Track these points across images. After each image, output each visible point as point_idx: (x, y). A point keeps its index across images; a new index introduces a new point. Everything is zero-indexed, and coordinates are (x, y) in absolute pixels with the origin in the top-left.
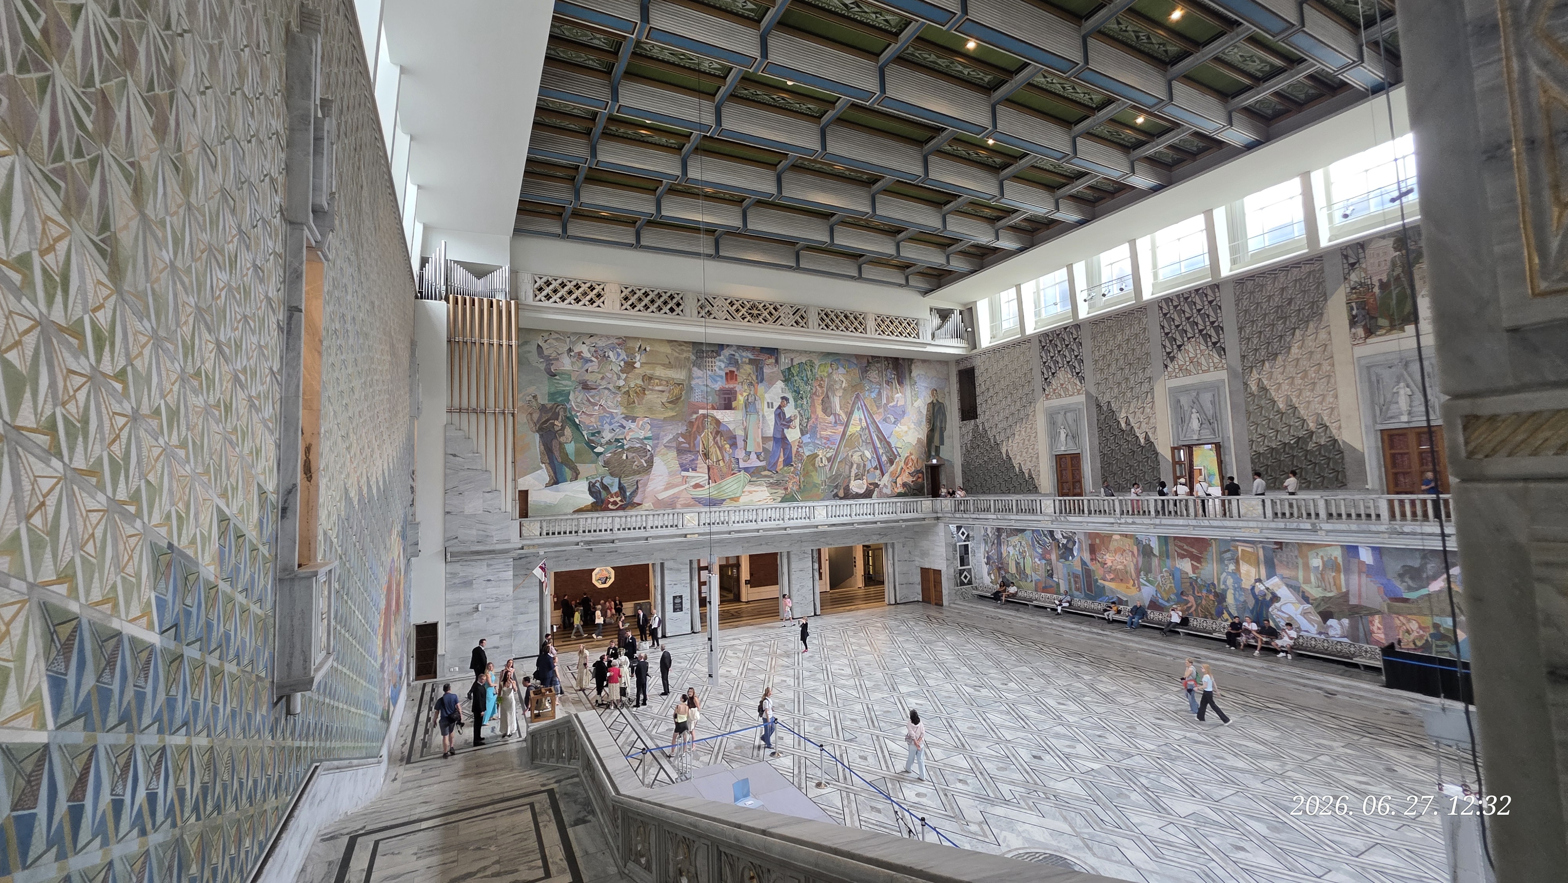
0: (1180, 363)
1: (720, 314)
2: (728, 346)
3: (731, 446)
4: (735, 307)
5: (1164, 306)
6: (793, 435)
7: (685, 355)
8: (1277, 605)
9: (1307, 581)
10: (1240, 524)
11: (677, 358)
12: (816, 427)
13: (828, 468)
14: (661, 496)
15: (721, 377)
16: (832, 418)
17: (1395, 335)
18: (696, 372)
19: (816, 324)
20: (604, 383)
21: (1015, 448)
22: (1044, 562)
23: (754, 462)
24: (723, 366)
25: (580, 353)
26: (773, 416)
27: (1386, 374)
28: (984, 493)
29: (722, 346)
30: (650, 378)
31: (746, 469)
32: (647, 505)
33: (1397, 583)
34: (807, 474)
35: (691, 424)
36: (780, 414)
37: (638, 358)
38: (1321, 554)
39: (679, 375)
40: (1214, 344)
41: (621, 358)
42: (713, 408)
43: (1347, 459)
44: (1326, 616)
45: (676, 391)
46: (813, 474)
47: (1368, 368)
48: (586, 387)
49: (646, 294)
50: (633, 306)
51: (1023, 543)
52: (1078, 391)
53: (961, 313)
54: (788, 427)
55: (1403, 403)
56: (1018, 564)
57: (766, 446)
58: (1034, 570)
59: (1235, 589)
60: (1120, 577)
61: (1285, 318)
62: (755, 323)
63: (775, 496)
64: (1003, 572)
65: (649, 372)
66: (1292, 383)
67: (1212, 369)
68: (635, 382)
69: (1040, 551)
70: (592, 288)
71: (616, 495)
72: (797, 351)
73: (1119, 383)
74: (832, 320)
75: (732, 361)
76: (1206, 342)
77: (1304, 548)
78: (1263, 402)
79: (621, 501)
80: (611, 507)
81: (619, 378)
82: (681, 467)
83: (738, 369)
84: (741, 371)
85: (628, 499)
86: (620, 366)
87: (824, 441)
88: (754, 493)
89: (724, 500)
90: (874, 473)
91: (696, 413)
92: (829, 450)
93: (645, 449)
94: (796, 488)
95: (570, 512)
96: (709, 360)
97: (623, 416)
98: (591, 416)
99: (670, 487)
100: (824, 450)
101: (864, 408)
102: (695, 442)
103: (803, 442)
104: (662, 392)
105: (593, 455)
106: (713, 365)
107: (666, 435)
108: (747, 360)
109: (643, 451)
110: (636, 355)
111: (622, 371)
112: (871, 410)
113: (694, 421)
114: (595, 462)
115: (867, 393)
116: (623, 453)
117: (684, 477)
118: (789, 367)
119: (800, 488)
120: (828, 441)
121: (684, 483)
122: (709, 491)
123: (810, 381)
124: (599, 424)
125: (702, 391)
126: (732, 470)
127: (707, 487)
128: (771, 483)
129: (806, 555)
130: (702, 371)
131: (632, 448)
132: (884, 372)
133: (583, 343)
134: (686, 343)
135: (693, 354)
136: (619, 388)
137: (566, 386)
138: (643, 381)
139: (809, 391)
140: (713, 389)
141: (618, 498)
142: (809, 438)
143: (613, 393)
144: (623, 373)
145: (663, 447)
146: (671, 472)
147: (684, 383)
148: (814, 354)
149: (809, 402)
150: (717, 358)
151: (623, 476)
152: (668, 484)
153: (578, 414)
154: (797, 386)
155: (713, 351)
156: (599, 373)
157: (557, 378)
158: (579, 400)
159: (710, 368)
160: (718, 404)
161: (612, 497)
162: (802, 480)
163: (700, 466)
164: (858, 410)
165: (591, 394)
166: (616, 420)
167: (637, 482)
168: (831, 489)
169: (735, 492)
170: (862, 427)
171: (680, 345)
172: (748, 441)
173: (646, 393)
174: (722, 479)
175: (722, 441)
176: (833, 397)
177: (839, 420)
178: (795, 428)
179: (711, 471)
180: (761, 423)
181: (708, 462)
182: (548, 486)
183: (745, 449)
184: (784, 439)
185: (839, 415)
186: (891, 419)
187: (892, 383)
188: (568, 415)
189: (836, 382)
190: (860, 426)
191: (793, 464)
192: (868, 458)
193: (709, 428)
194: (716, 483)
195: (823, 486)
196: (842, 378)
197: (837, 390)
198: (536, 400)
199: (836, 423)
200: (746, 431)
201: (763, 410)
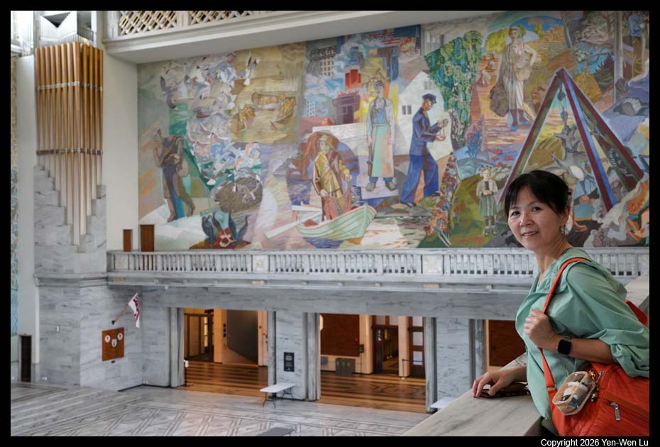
2: (350, 37)
3: (351, 171)
6: (440, 150)
7: (298, 60)
11: (288, 65)
12: (478, 135)
13: (497, 198)
14: (270, 235)
15: (340, 80)
16: (508, 119)
18: (311, 79)
23: (382, 191)
24: (342, 65)
25: (195, 80)
26: (409, 126)
29: (341, 39)
30: (260, 96)
31: (371, 202)
32: (256, 244)
34: (461, 208)
35: (303, 146)
36: (421, 122)
37: (247, 74)
39: (289, 87)
41: (232, 77)
42: (330, 123)
45: (287, 108)
46: (473, 207)
54: (433, 139)
57: (400, 169)
63: (411, 238)
65: (258, 89)
68: (245, 101)
71: (227, 231)
75: (356, 57)
79: (231, 238)
80: (222, 244)
81: (229, 100)
82: (292, 199)
83: (362, 66)
84: (367, 67)
85: (237, 237)
86: (230, 86)
87: (492, 155)
88: (380, 233)
89: (341, 242)
90: (590, 202)
91: (309, 131)
92: (500, 168)
93: (254, 179)
94: (442, 227)
95: (188, 247)
96: (327, 60)
97: (233, 143)
98: (203, 146)
99: (279, 223)
100: (493, 169)
101: (573, 93)
102: (308, 168)
103: (455, 159)
104: (272, 110)
105: (206, 188)
106: (331, 66)
107: (275, 162)
108: (375, 52)
109: (251, 182)
110: (247, 70)
111: (233, 92)
112: (588, 95)
113: (306, 141)
114: (207, 196)
115: (580, 67)
116: (232, 185)
117: (294, 211)
118: (438, 48)
119: (449, 227)
120: (501, 154)
121: (295, 218)
122: (323, 229)
123: (471, 63)
124: (211, 154)
125: (317, 103)
126: (352, 203)
127: (321, 224)
128: (405, 220)
129: (459, 327)
130: (317, 76)
131: (241, 179)
132: (621, 23)
133: (198, 68)
134: (299, 44)
135: (307, 57)
136: (229, 112)
137: (183, 117)
138: (253, 100)
139: (470, 80)
140: (330, 98)
141: (227, 234)
142: (467, 152)
143: (225, 118)
144: (233, 94)
145: (272, 176)
146: (281, 205)
147: (296, 96)
148: (480, 20)
149: (469, 97)
150: (337, 56)
151: (233, 210)
152: (277, 220)
153: (194, 145)
154: (450, 75)
155: (330, 48)
156: (211, 98)
157: (176, 109)
158: (194, 130)
159: (327, 72)
160: (335, 118)
161: (223, 234)
162: (453, 215)
163: (314, 198)
164: (560, 98)
165: (205, 122)
166: (226, 148)
167: (246, 218)
168: (503, 231)
169: (356, 231)
171: (292, 49)
172: (374, 164)
173: (256, 113)
174: (339, 214)
175: (340, 165)
176: (512, 82)
177: (523, 119)
178: (444, 138)
179: (326, 204)
180: (393, 136)
181: (323, 193)
182: (170, 220)
183: (370, 174)
184: (426, 156)
185: (521, 112)
186: (634, 106)
187: (639, 39)
188: (185, 147)
189: (518, 57)
190: (563, 127)
191: (439, 192)
192: (577, 179)
193: (324, 148)
194: (331, 218)
195: (490, 222)
196: (531, 50)
197: (519, 69)
198: (160, 134)
199: (515, 124)
200: (371, 149)
201: (396, 118)
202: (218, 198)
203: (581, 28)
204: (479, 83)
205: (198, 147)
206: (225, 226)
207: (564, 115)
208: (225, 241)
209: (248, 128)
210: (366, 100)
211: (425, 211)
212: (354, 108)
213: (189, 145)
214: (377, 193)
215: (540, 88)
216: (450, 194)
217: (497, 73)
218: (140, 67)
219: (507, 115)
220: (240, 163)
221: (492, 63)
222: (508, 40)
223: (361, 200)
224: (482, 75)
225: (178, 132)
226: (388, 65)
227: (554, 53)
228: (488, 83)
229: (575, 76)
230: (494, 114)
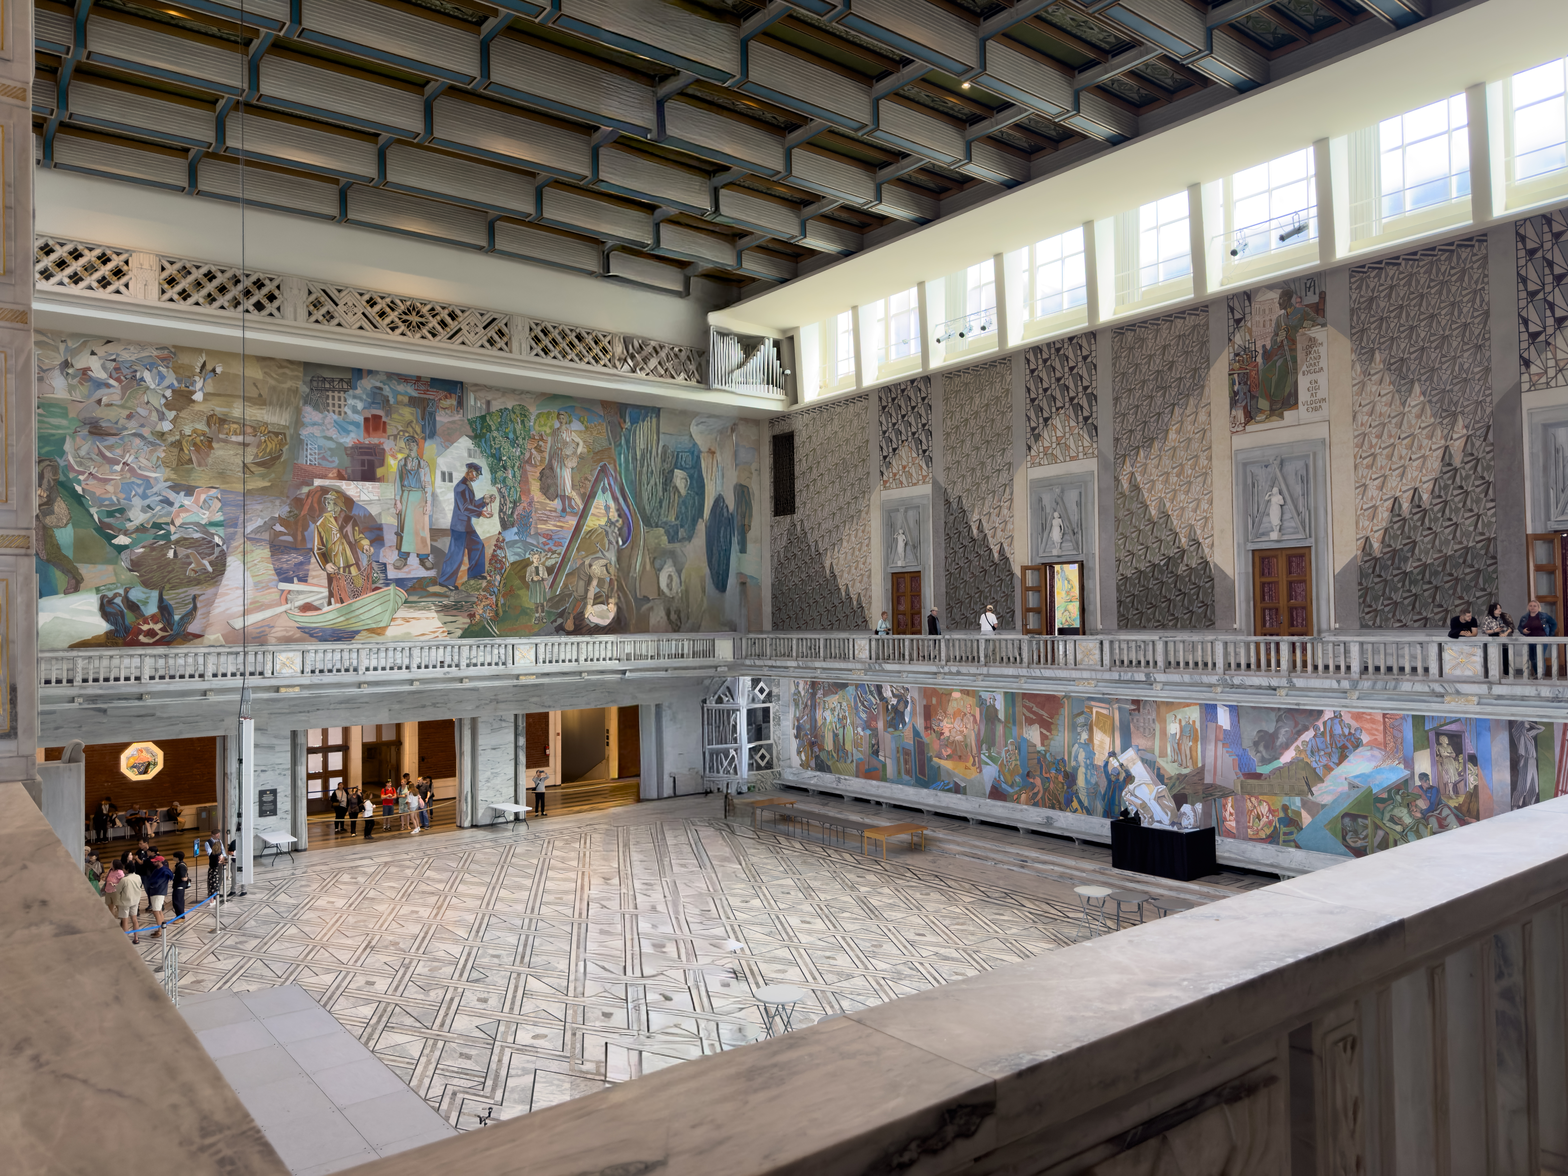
0: (1046, 444)
1: (350, 318)
2: (370, 372)
3: (372, 543)
4: (377, 308)
5: (1032, 359)
7: (289, 384)
8: (1131, 787)
9: (1163, 754)
10: (1075, 674)
11: (273, 389)
12: (528, 516)
13: (547, 584)
14: (240, 623)
15: (356, 424)
16: (557, 504)
17: (1275, 423)
18: (310, 414)
19: (525, 347)
20: (132, 426)
21: (842, 562)
22: (868, 732)
23: (415, 570)
24: (359, 405)
25: (85, 371)
26: (451, 496)
27: (1262, 475)
28: (799, 629)
29: (358, 373)
30: (222, 421)
31: (400, 582)
32: (213, 636)
33: (1252, 754)
34: (510, 593)
35: (298, 502)
36: (464, 492)
37: (199, 384)
38: (1179, 717)
39: (275, 417)
40: (1086, 419)
41: (166, 383)
42: (341, 477)
43: (1217, 590)
44: (1180, 800)
45: (271, 446)
46: (522, 592)
47: (1245, 465)
48: (96, 430)
49: (210, 276)
50: (184, 295)
51: (844, 704)
52: (924, 477)
53: (777, 344)
54: (479, 515)
55: (1274, 517)
56: (836, 736)
58: (856, 745)
59: (1087, 768)
60: (959, 753)
61: (1165, 389)
62: (414, 338)
63: (451, 627)
64: (816, 749)
65: (219, 410)
66: (1167, 481)
67: (1081, 455)
69: (864, 716)
70: (104, 259)
71: (154, 619)
72: (498, 389)
73: (973, 469)
74: (554, 342)
75: (377, 397)
76: (1077, 417)
77: (1163, 709)
78: (1135, 506)
79: (163, 629)
80: (144, 639)
81: (162, 417)
82: (279, 574)
83: (388, 413)
84: (395, 416)
85: (175, 627)
86: (164, 396)
87: (542, 540)
88: (413, 621)
89: (357, 632)
91: (309, 484)
93: (210, 542)
94: (489, 615)
95: (66, 645)
96: (336, 394)
97: (169, 484)
98: (106, 481)
99: (253, 608)
102: (306, 533)
103: (504, 540)
104: (245, 445)
105: (109, 549)
106: (342, 403)
107: (250, 520)
108: (405, 399)
109: (205, 546)
110: (197, 378)
111: (169, 406)
113: (303, 497)
114: (113, 562)
116: (167, 547)
117: (283, 591)
118: (483, 414)
119: (497, 614)
120: (551, 539)
121: (283, 601)
122: (330, 616)
123: (520, 439)
124: (122, 496)
125: (320, 448)
126: (374, 582)
128: (445, 606)
129: (504, 724)
130: (321, 412)
131: (186, 539)
133: (93, 353)
134: (291, 362)
135: (304, 383)
136: (162, 435)
137: (58, 427)
139: (519, 457)
140: (341, 444)
141: (156, 623)
142: (516, 533)
143: (151, 443)
144: (170, 410)
145: (244, 540)
146: (260, 582)
147: (287, 433)
148: (528, 396)
149: (518, 474)
150: (351, 392)
151: (168, 586)
152: (253, 603)
153: (81, 478)
154: (497, 446)
155: (342, 380)
156: (122, 407)
158: (83, 453)
159: (337, 409)
160: (349, 471)
161: (147, 623)
162: (502, 601)
163: (314, 573)
164: (604, 490)
165: (107, 443)
166: (155, 490)
167: (195, 598)
168: (553, 618)
169: (378, 618)
170: (609, 519)
171: (281, 367)
172: (405, 535)
173: (215, 445)
174: (355, 596)
176: (561, 468)
177: (570, 506)
178: (492, 516)
179: (335, 583)
180: (429, 504)
181: (330, 567)
183: (399, 547)
184: (471, 533)
185: (570, 499)
188: (62, 478)
189: (565, 443)
190: (606, 518)
191: (485, 574)
193: (331, 510)
194: (342, 602)
195: (540, 610)
196: (577, 439)
197: (568, 456)
199: (564, 510)
200: (400, 517)
201: (433, 484)
202: (135, 566)
204: (529, 462)
205: (92, 482)
206: (151, 610)
207: (607, 508)
208: (151, 633)
209: (200, 465)
211: (469, 596)
212: (377, 463)
213: (72, 475)
214: (409, 572)
215: (586, 479)
216: (498, 578)
220: (183, 515)
223: (387, 579)
224: (531, 454)
226: (423, 419)
227: (598, 447)
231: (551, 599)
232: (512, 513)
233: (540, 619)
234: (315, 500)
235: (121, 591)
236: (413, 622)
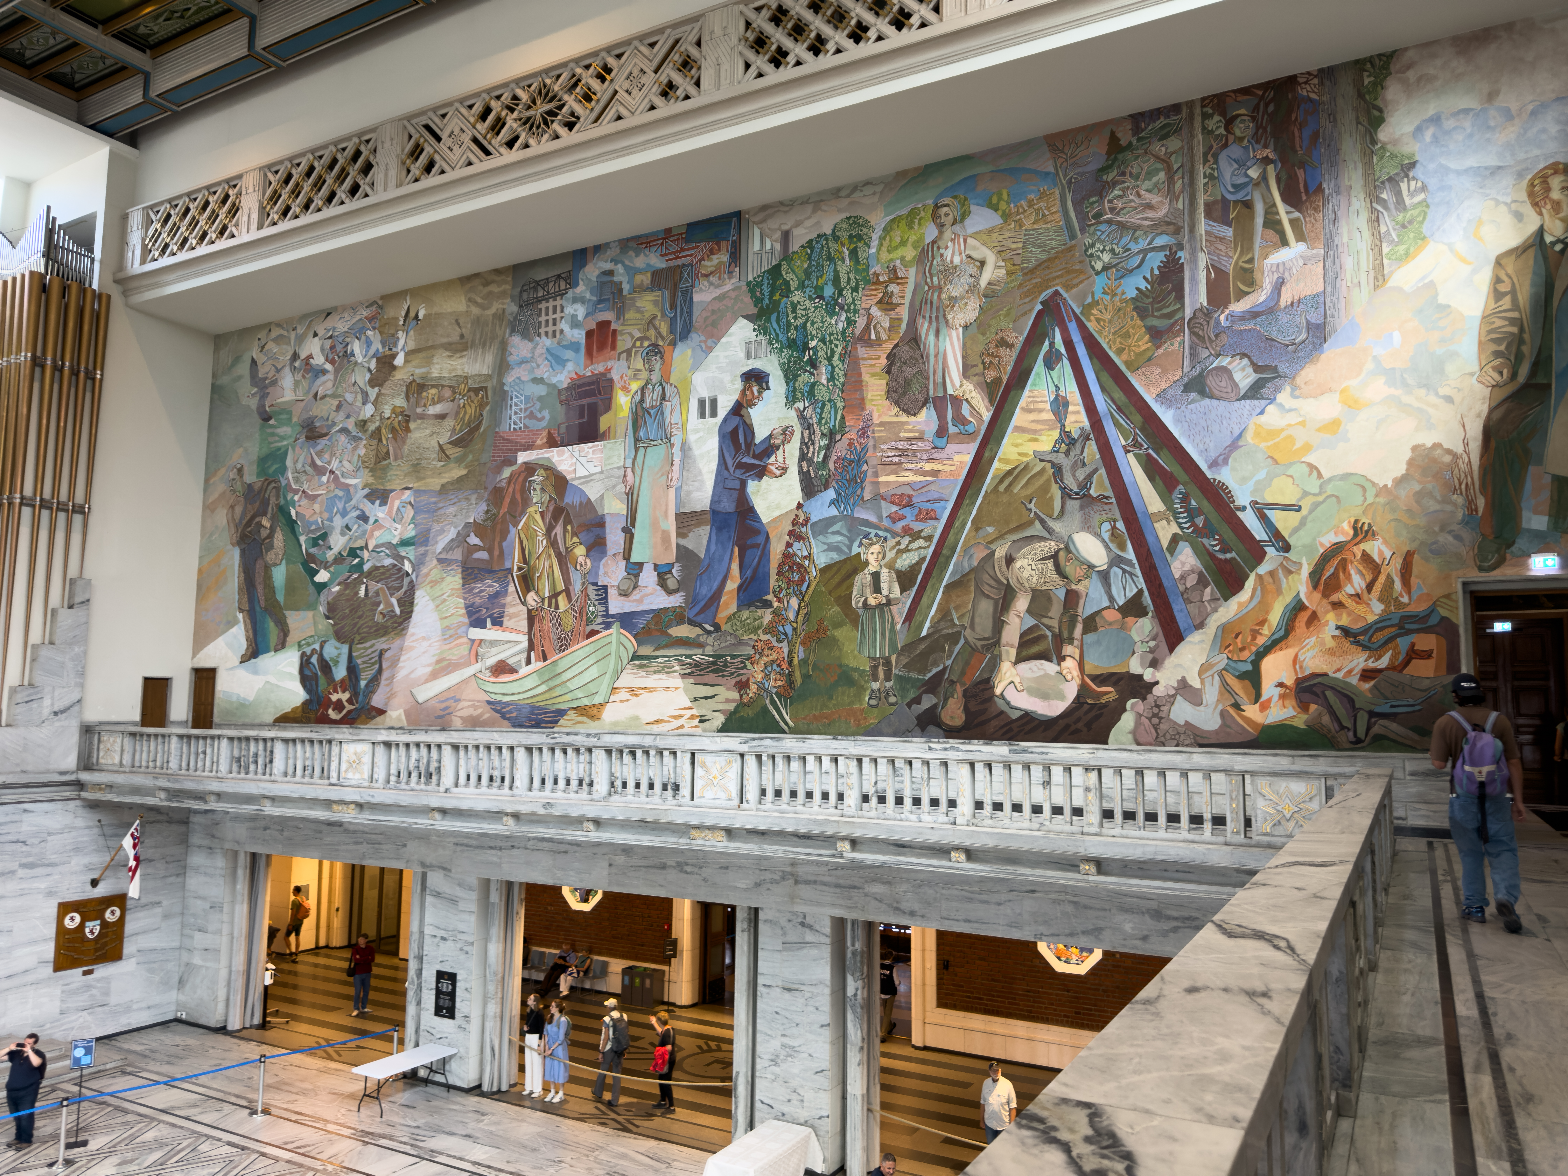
2: (598, 249)
3: (589, 551)
4: (491, 119)
6: (775, 498)
7: (496, 307)
11: (477, 322)
12: (860, 460)
13: (899, 612)
14: (423, 694)
15: (574, 346)
16: (926, 419)
18: (519, 347)
19: (734, 70)
20: (340, 419)
23: (651, 596)
24: (580, 311)
25: (308, 360)
26: (713, 444)
29: (581, 257)
30: (421, 387)
31: (626, 620)
32: (398, 713)
34: (817, 634)
36: (736, 432)
37: (401, 343)
39: (477, 365)
41: (373, 350)
42: (552, 443)
45: (471, 411)
46: (845, 634)
48: (311, 433)
49: (309, 172)
54: (761, 472)
57: (689, 543)
62: (540, 147)
63: (705, 708)
65: (419, 373)
72: (807, 200)
75: (606, 290)
79: (350, 701)
80: (332, 714)
81: (365, 400)
82: (470, 614)
83: (620, 314)
84: (630, 315)
85: (361, 698)
86: (369, 370)
87: (889, 509)
88: (643, 693)
89: (562, 713)
90: (1123, 627)
91: (512, 462)
92: (906, 541)
93: (400, 570)
94: (774, 683)
95: (270, 719)
96: (551, 304)
97: (367, 491)
98: (313, 498)
99: (443, 668)
100: (891, 542)
101: (1081, 351)
102: (504, 544)
103: (807, 520)
104: (442, 417)
105: (312, 589)
106: (558, 316)
107: (442, 531)
108: (646, 279)
109: (394, 576)
110: (400, 333)
111: (373, 383)
112: (1119, 352)
113: (504, 484)
114: (312, 607)
115: (1100, 283)
116: (358, 582)
117: (473, 641)
118: (775, 262)
119: (790, 683)
120: (909, 505)
121: (473, 658)
122: (529, 683)
123: (847, 293)
124: (326, 516)
125: (528, 398)
126: (589, 622)
127: (524, 670)
128: (697, 665)
130: (531, 340)
131: (377, 568)
132: (1201, 170)
133: (316, 335)
134: (498, 272)
135: (513, 299)
136: (362, 424)
137: (283, 438)
138: (408, 398)
139: (844, 332)
140: (554, 386)
141: (344, 691)
142: (832, 502)
143: (356, 439)
144: (373, 387)
145: (435, 562)
146: (448, 628)
147: (489, 385)
148: (868, 190)
149: (839, 372)
150: (570, 294)
151: (358, 637)
152: (438, 662)
153: (296, 498)
154: (799, 322)
155: (559, 277)
156: (334, 396)
157: (272, 422)
158: (299, 466)
159: (550, 329)
160: (563, 429)
161: (336, 691)
162: (800, 653)
163: (514, 610)
164: (1049, 365)
165: (319, 447)
166: (353, 502)
167: (381, 655)
168: (912, 695)
169: (592, 688)
170: (1065, 434)
171: (487, 284)
172: (637, 531)
173: (412, 425)
174: (562, 648)
175: (568, 536)
176: (938, 332)
177: (960, 419)
178: (784, 470)
179: (536, 626)
180: (676, 468)
181: (532, 598)
182: (245, 659)
183: (627, 554)
184: (746, 512)
185: (957, 401)
186: (1237, 376)
187: (1248, 205)
188: (282, 502)
189: (950, 271)
190: (1056, 434)
191: (770, 597)
192: (1091, 567)
193: (538, 500)
194: (545, 659)
195: (881, 675)
196: (981, 251)
197: (953, 299)
198: (241, 476)
199: (942, 432)
200: (631, 498)
201: (684, 427)
202: (332, 611)
203: (1101, 189)
204: (864, 339)
205: (304, 502)
206: (340, 672)
207: (1060, 406)
208: (339, 706)
209: (396, 459)
210: (626, 389)
211: (740, 643)
212: (601, 407)
213: (289, 496)
214: (640, 601)
215: (1003, 343)
216: (794, 602)
217: (904, 313)
218: (219, 340)
219: (924, 411)
220: (377, 534)
221: (893, 288)
222: (930, 232)
223: (607, 615)
224: (870, 319)
225: (271, 470)
226: (673, 307)
227: (1037, 255)
228: (884, 336)
229: (1087, 309)
230: (895, 410)
231: (908, 647)
232: (826, 458)
233: (880, 696)
234: (518, 487)
235: (317, 646)
236: (644, 695)
